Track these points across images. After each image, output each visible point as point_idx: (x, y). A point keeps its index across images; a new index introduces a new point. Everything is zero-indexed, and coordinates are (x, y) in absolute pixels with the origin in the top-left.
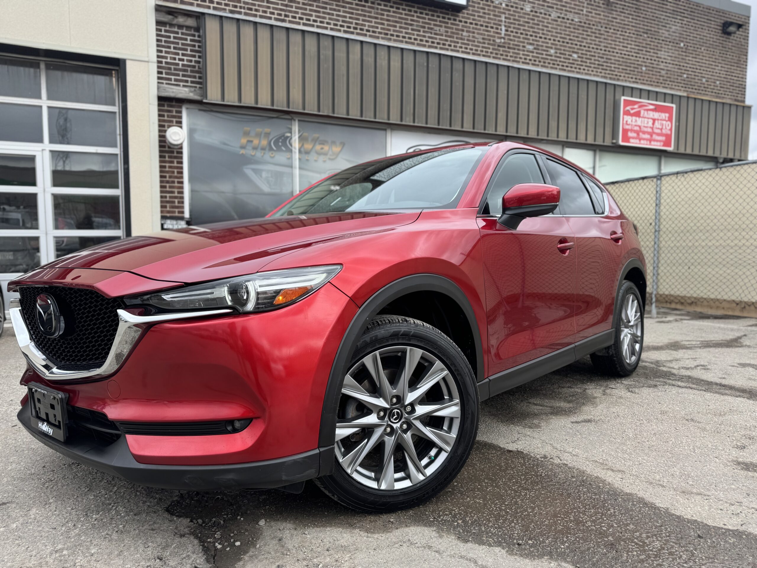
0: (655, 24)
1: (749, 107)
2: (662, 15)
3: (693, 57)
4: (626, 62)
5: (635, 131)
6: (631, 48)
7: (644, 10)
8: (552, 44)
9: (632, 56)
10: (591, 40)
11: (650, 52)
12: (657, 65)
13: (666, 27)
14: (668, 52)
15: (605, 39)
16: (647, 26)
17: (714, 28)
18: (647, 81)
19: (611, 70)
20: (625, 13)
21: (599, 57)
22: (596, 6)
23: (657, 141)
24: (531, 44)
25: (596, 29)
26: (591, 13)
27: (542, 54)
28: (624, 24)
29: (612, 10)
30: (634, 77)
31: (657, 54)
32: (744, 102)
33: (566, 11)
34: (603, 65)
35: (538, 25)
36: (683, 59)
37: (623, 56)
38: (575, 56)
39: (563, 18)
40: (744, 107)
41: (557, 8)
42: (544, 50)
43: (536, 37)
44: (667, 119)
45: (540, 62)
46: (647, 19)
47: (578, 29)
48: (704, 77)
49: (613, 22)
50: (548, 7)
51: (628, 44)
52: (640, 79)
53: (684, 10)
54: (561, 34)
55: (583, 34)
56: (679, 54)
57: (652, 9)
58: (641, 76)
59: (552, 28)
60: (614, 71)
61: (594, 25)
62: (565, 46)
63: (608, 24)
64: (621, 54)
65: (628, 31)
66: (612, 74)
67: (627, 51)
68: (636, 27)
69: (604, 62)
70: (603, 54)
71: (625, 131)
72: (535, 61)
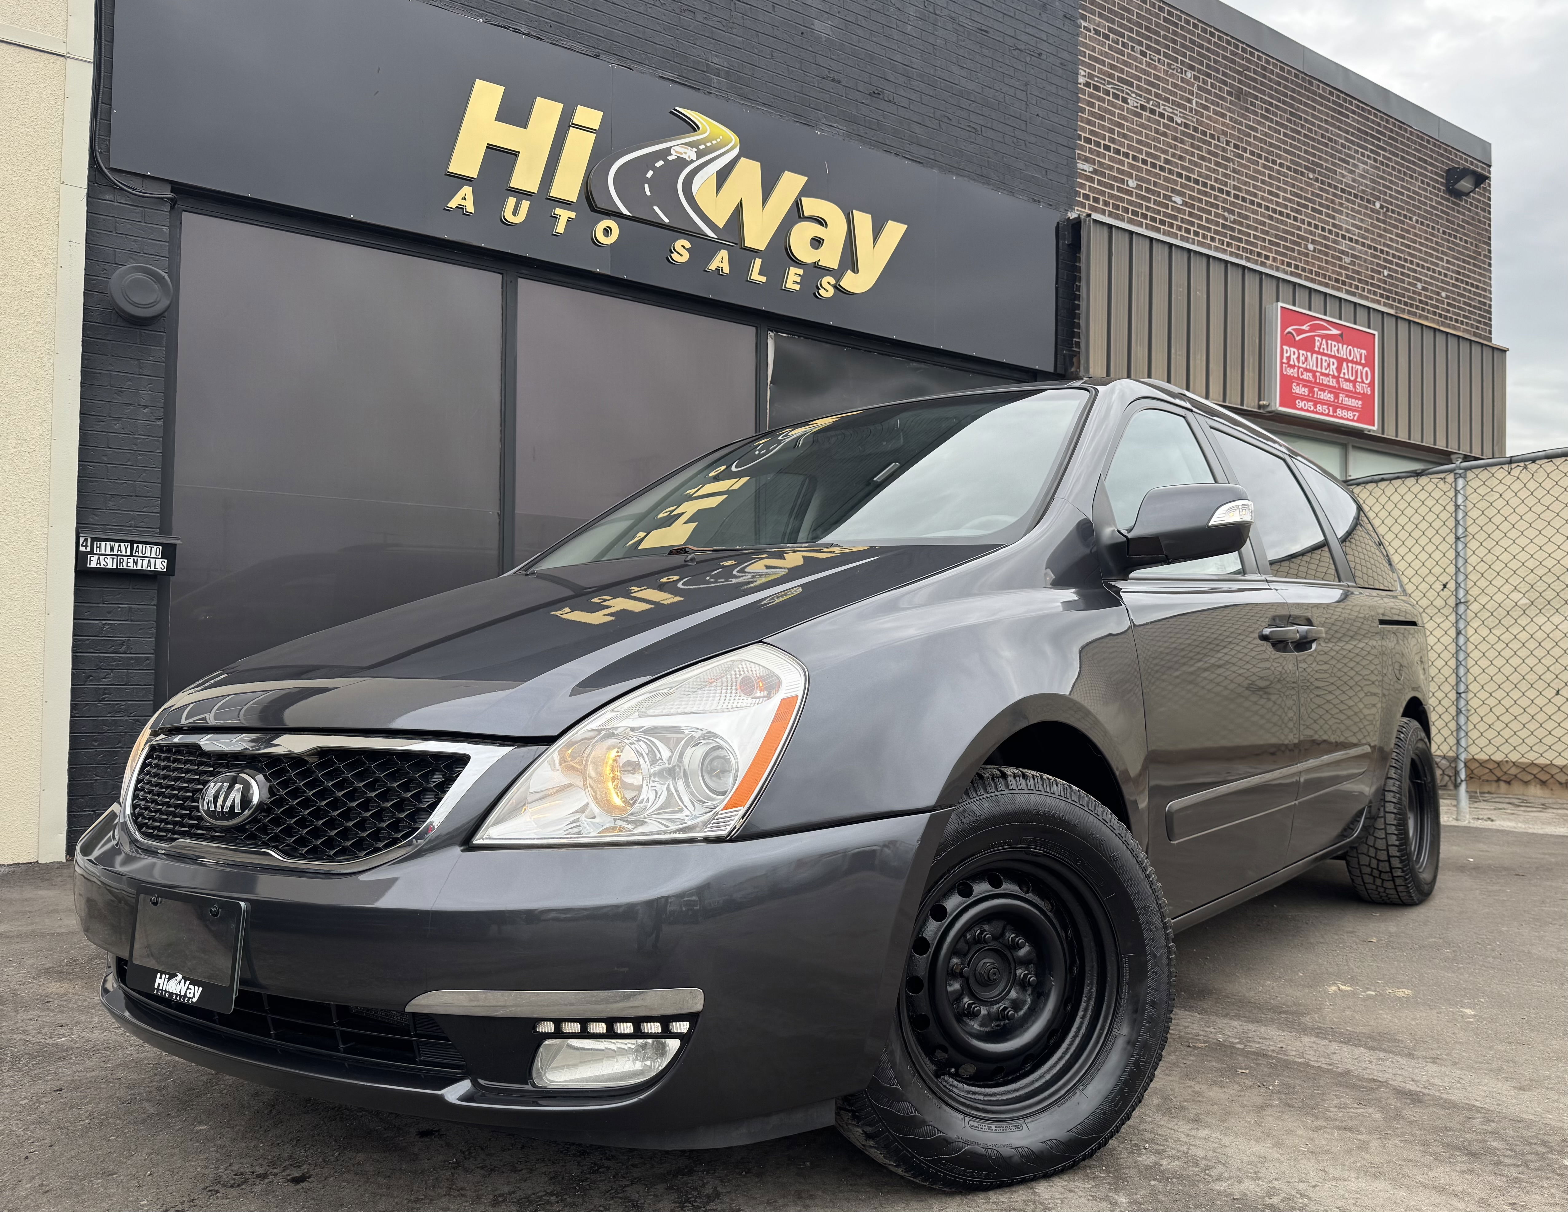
0: (1327, 153)
1: (1504, 351)
2: (1339, 136)
3: (1397, 235)
4: (1277, 229)
5: (1306, 384)
6: (1285, 199)
7: (1306, 120)
8: (1131, 166)
9: (1288, 216)
10: (1208, 169)
11: (1320, 212)
12: (1335, 242)
13: (1348, 163)
14: (1354, 218)
15: (1234, 171)
16: (1314, 155)
17: (1432, 179)
18: (1317, 274)
19: (1247, 242)
20: (1271, 121)
21: (1223, 208)
22: (1216, 95)
23: (1348, 408)
24: (1087, 160)
25: (1216, 146)
26: (1206, 108)
27: (1112, 187)
28: (1271, 145)
29: (1247, 110)
30: (1293, 262)
31: (1334, 218)
32: (1490, 339)
33: (1157, 95)
34: (1233, 230)
35: (1102, 118)
36: (1380, 236)
37: (1270, 213)
38: (1178, 199)
39: (1153, 112)
40: (1494, 349)
41: (1138, 87)
42: (1115, 179)
43: (1098, 144)
44: (1363, 361)
45: (1106, 204)
46: (1313, 140)
47: (1182, 142)
48: (1420, 280)
49: (1249, 135)
50: (1120, 80)
51: (1278, 188)
52: (1304, 270)
53: (1378, 132)
54: (1148, 146)
55: (1193, 154)
56: (1372, 225)
57: (1321, 120)
58: (1307, 263)
59: (1129, 129)
60: (1256, 245)
61: (1212, 136)
62: (1158, 176)
63: (1242, 141)
64: (1267, 208)
65: (1278, 161)
66: (1251, 252)
67: (1278, 204)
68: (1294, 154)
69: (1234, 222)
70: (1232, 204)
71: (1287, 381)
72: (1096, 200)
